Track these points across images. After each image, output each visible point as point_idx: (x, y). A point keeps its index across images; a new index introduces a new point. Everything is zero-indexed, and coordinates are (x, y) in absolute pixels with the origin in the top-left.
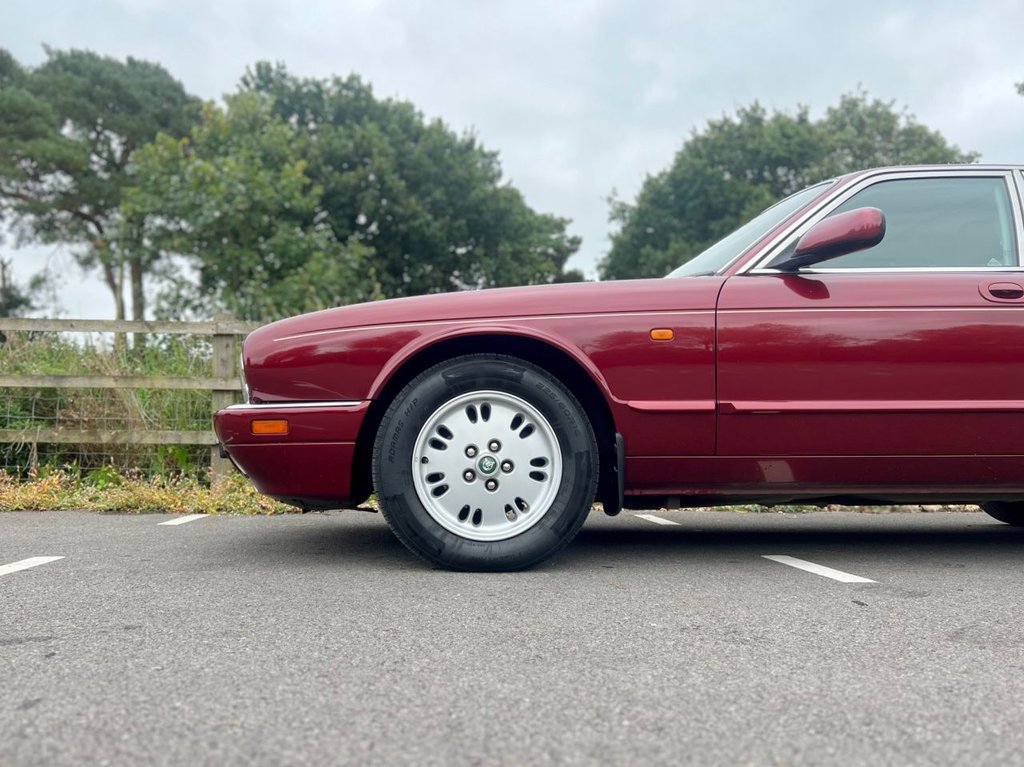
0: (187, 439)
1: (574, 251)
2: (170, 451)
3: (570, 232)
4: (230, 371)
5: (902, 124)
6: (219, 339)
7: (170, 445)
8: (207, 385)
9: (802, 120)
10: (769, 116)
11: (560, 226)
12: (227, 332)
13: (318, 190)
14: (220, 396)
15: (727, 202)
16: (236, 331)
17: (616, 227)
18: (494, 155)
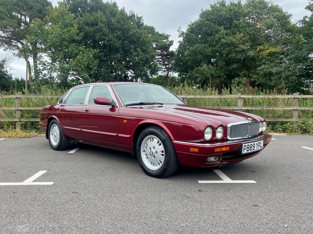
0: (11, 120)
1: (172, 45)
2: (7, 123)
3: (170, 39)
4: (19, 105)
5: (270, 5)
6: (17, 99)
7: (7, 122)
8: (14, 109)
9: (239, 3)
10: (228, 3)
11: (167, 37)
12: (18, 97)
13: (82, 34)
14: (17, 111)
15: (212, 32)
16: (20, 97)
17: (181, 39)
18: (141, 18)
